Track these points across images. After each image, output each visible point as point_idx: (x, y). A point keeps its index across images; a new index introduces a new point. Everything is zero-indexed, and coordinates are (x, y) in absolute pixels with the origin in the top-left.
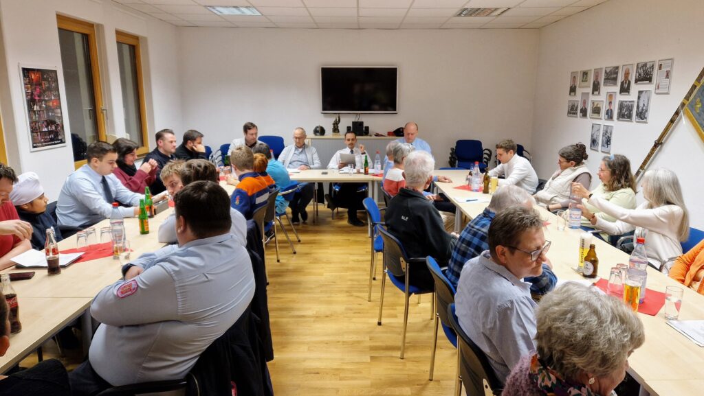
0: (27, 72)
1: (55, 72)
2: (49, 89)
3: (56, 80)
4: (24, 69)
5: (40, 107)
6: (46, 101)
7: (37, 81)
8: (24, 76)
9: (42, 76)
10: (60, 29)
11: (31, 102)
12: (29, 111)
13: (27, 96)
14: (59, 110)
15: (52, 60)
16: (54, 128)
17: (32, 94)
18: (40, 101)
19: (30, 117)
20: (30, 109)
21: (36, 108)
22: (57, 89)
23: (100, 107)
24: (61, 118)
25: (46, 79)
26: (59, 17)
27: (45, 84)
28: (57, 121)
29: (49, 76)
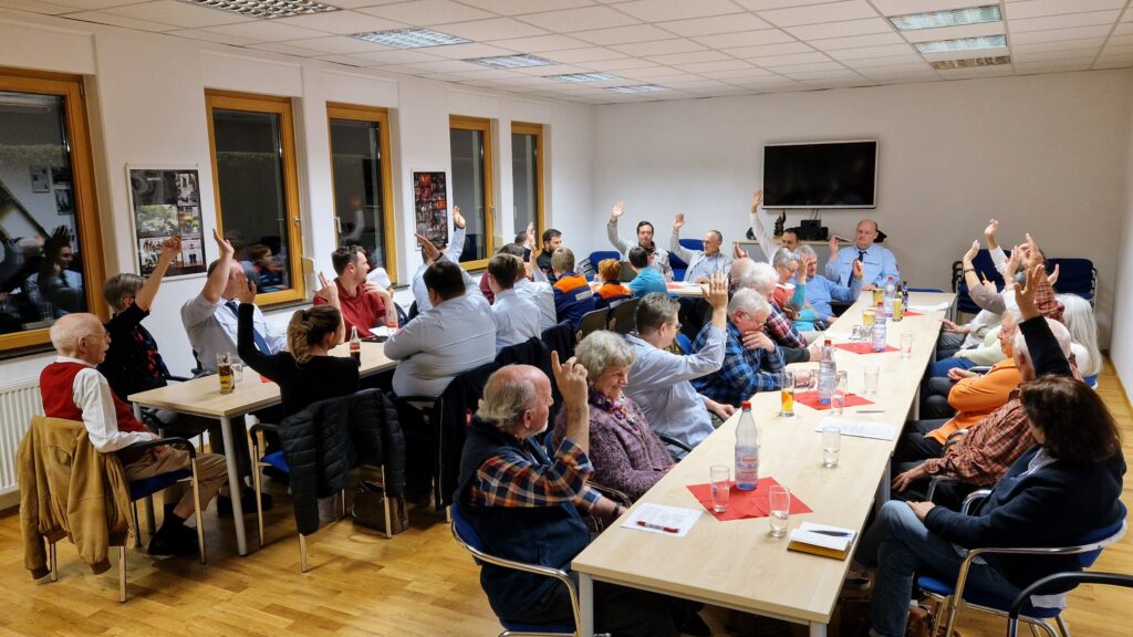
0: (417, 176)
1: (444, 174)
2: (437, 191)
3: (444, 182)
4: (415, 173)
5: (428, 208)
6: (433, 202)
7: (429, 185)
8: (415, 179)
9: (431, 177)
10: (452, 130)
11: (419, 203)
12: (416, 213)
13: (416, 198)
14: (444, 211)
15: (442, 163)
17: (421, 196)
18: (428, 202)
19: (417, 218)
20: (418, 210)
21: (423, 209)
22: (444, 190)
23: (489, 206)
24: (446, 218)
25: (435, 182)
26: (453, 118)
27: (433, 186)
28: (442, 222)
29: (438, 178)
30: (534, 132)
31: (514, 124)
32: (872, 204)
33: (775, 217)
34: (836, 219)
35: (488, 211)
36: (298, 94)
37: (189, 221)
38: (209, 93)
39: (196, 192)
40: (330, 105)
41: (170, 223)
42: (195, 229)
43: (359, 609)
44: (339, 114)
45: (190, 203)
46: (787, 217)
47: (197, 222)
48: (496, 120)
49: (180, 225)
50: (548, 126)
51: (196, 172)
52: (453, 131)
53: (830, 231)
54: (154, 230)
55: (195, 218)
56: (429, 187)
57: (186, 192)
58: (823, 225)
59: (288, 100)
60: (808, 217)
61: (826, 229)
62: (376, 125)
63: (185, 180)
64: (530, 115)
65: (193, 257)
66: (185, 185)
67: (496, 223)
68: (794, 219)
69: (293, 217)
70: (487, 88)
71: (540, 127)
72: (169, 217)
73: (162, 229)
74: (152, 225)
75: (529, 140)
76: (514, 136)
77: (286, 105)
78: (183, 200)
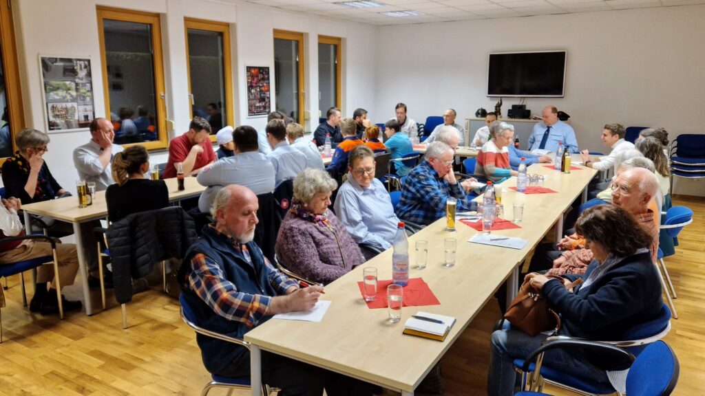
0: (249, 69)
1: (268, 68)
2: (263, 79)
3: (268, 73)
4: (248, 67)
5: (256, 90)
6: (260, 87)
7: (257, 75)
8: (248, 71)
9: (259, 70)
11: (250, 87)
12: (248, 93)
13: (248, 83)
14: (268, 93)
15: (267, 60)
16: (264, 104)
17: (251, 82)
18: (256, 87)
19: (249, 97)
20: (249, 91)
21: (253, 91)
22: (268, 79)
23: (302, 91)
24: (269, 98)
25: (262, 73)
26: (276, 31)
27: (261, 76)
28: (267, 100)
29: (264, 71)
30: (336, 42)
31: (320, 37)
32: (561, 94)
33: (495, 103)
34: (537, 104)
35: (300, 94)
36: (164, 12)
37: (85, 93)
38: (100, 9)
39: (89, 74)
40: (187, 20)
41: (70, 94)
42: (88, 99)
43: (151, 356)
44: (193, 26)
45: (84, 81)
46: (503, 103)
47: (89, 94)
48: (307, 34)
49: (77, 96)
50: (345, 39)
51: (89, 61)
52: (276, 40)
53: (532, 113)
54: (58, 98)
55: (88, 91)
56: (258, 76)
57: (82, 74)
58: (527, 108)
59: (158, 15)
60: (517, 102)
61: (529, 111)
62: (221, 34)
63: (81, 65)
64: (331, 31)
65: (86, 117)
66: (81, 69)
67: (306, 101)
68: (508, 103)
69: (160, 93)
70: (301, 12)
71: (339, 39)
72: (69, 89)
73: (64, 97)
74: (57, 94)
75: (332, 48)
76: (320, 45)
77: (156, 19)
78: (79, 78)
